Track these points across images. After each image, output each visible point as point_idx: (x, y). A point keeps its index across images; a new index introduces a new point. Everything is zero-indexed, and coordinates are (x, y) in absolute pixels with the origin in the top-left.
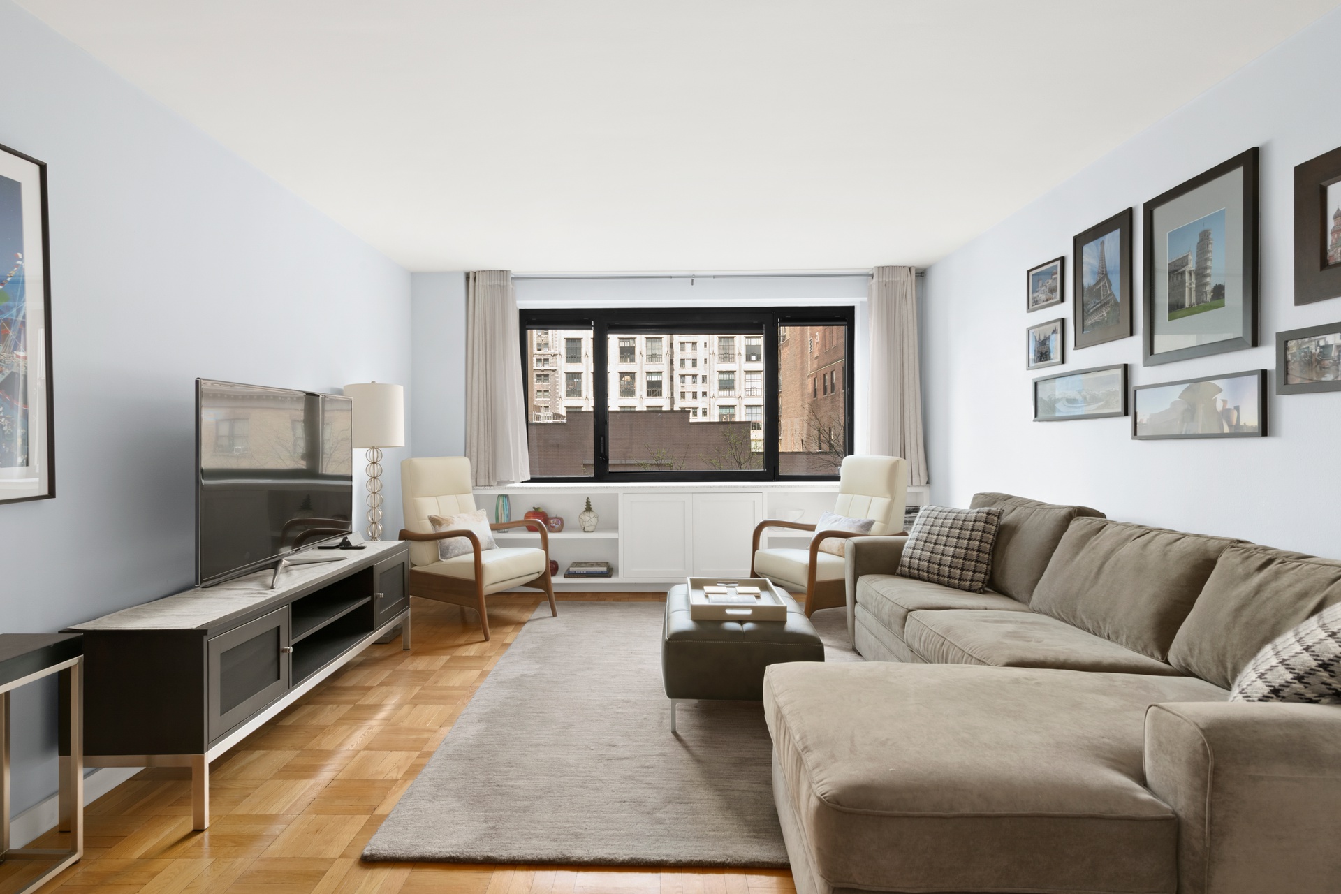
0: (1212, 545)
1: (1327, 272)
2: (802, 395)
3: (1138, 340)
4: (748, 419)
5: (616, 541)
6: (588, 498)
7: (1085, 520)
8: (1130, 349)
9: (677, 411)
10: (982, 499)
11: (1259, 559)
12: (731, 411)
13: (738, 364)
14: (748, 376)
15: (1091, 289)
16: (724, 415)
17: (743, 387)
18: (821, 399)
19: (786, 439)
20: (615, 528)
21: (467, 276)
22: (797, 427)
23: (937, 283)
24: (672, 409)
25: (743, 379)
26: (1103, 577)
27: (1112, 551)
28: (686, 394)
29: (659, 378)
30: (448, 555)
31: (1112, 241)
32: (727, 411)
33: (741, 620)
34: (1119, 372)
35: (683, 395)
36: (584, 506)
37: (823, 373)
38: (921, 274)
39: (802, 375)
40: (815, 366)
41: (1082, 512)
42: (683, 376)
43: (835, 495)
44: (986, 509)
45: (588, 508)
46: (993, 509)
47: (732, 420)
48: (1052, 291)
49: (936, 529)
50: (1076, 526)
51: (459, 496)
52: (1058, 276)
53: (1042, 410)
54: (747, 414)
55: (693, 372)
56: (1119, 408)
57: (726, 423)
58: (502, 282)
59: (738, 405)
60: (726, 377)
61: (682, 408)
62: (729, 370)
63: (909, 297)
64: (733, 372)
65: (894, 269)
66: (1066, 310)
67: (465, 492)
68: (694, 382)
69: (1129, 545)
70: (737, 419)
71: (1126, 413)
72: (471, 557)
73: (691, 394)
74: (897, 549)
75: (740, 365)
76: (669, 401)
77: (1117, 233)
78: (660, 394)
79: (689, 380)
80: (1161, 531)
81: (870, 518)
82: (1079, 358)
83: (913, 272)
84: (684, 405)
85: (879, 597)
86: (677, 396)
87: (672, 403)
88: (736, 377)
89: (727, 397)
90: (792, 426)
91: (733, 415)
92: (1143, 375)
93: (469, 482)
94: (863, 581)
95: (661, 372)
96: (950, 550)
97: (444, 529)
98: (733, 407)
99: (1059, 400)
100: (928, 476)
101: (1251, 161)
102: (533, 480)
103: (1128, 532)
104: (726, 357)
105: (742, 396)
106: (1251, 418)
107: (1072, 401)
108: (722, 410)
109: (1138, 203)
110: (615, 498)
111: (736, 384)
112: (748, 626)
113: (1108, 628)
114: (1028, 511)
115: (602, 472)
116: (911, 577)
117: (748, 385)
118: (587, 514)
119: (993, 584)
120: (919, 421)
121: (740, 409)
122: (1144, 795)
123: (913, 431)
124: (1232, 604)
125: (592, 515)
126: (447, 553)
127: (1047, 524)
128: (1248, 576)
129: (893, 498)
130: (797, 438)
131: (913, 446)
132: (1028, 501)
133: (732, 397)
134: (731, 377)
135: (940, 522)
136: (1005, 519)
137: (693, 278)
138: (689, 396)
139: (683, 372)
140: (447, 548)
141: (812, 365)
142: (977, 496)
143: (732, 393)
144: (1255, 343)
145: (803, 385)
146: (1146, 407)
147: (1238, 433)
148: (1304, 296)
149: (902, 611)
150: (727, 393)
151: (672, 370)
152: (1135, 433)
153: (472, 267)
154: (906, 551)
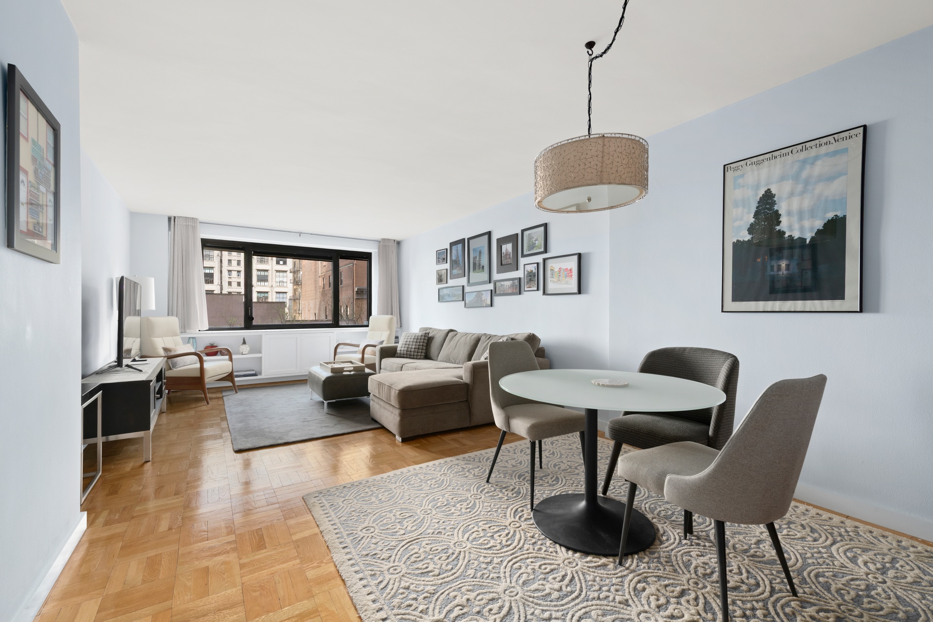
0: (480, 335)
1: (502, 266)
2: (315, 288)
3: (466, 278)
4: (278, 300)
5: (261, 358)
6: (244, 338)
7: (452, 333)
8: (463, 281)
9: (226, 294)
10: (422, 329)
11: (489, 337)
12: (266, 295)
13: (271, 266)
14: (278, 274)
15: (454, 261)
16: (260, 298)
17: (274, 280)
18: (327, 290)
19: (305, 313)
20: (260, 352)
21: (170, 219)
22: (312, 306)
23: (405, 247)
24: (221, 293)
25: (274, 275)
26: (457, 347)
27: (459, 340)
28: (233, 283)
29: (211, 271)
30: (177, 367)
31: (460, 246)
32: (262, 295)
33: (350, 371)
34: (462, 288)
35: (230, 283)
36: (242, 341)
37: (328, 275)
38: (399, 243)
39: (316, 275)
40: (324, 270)
41: (451, 331)
42: (230, 271)
43: (367, 332)
44: (425, 332)
45: (244, 343)
46: (427, 332)
47: (267, 301)
48: (444, 259)
49: (409, 340)
50: (450, 334)
51: (174, 337)
52: (446, 254)
53: (440, 299)
54: (277, 298)
55: (238, 268)
56: (462, 299)
57: (263, 302)
58: (193, 224)
59: (270, 291)
60: (262, 273)
61: (229, 292)
62: (265, 269)
63: (394, 252)
64: (267, 271)
65: (389, 240)
66: (447, 266)
67: (176, 335)
68: (238, 276)
69: (463, 338)
70: (270, 300)
71: (463, 300)
72: (198, 365)
73: (236, 284)
74: (396, 348)
75: (272, 267)
76: (219, 287)
77: (461, 245)
78: (212, 282)
79: (234, 274)
80: (470, 333)
81: (382, 340)
82: (451, 282)
83: (396, 242)
84: (230, 290)
85: (392, 364)
86: (225, 284)
87: (221, 289)
88: (269, 274)
89: (263, 286)
90: (309, 305)
91: (267, 298)
92: (467, 289)
93: (178, 330)
94: (384, 361)
95: (213, 268)
96: (414, 347)
97: (173, 353)
98: (267, 292)
99: (445, 296)
100: (401, 324)
101: (489, 234)
102: (209, 330)
103: (463, 334)
104: (262, 261)
105: (274, 286)
106: (489, 302)
107: (449, 295)
108: (259, 295)
109: (466, 237)
110: (261, 336)
111: (270, 278)
112: (352, 373)
113: (458, 361)
114: (437, 332)
115: (249, 324)
116: (400, 357)
117: (278, 279)
118: (244, 345)
119: (427, 357)
120: (398, 302)
121: (272, 294)
122: (462, 381)
123: (395, 306)
124: (483, 348)
125: (247, 346)
126: (176, 365)
127: (443, 334)
128: (486, 341)
129: (391, 332)
130: (312, 312)
131: (396, 312)
132: (437, 329)
133: (266, 286)
134: (266, 273)
135: (410, 337)
136: (430, 335)
137: (300, 234)
138: (234, 284)
139: (230, 268)
140: (176, 363)
141: (321, 270)
142: (421, 329)
143: (266, 284)
144: (490, 283)
145: (316, 281)
146: (468, 298)
147: (487, 306)
148: (498, 272)
149: (401, 365)
150: (263, 283)
151: (221, 267)
152: (465, 306)
153: (172, 214)
154: (399, 349)
